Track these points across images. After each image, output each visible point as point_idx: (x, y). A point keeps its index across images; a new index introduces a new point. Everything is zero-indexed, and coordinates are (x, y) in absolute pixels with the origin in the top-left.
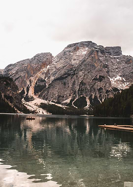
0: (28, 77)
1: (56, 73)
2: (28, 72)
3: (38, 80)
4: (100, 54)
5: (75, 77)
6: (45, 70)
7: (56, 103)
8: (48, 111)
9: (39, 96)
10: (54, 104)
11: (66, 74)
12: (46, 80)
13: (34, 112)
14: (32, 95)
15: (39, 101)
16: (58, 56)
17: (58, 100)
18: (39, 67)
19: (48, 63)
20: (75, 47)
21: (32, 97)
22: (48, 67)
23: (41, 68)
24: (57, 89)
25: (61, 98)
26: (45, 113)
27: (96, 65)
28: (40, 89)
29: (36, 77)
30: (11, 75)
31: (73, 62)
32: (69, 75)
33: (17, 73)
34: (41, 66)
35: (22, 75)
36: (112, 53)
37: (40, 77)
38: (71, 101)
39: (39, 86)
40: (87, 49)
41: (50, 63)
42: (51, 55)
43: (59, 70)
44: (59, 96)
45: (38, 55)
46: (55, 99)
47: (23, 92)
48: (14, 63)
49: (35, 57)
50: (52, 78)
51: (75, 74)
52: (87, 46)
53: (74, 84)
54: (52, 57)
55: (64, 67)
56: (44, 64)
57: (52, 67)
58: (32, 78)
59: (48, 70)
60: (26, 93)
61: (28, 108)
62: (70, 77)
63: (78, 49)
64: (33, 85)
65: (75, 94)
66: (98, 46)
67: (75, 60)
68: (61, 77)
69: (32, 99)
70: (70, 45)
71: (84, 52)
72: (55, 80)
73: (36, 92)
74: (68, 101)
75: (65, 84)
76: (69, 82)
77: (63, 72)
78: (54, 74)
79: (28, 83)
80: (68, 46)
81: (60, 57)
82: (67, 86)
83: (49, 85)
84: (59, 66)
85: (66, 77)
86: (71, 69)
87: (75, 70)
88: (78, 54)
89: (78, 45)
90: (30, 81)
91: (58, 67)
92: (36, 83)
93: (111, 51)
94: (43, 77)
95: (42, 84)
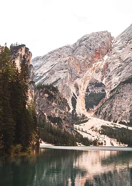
0: (71, 80)
1: (122, 69)
2: (71, 71)
3: (91, 84)
9: (96, 113)
12: (104, 82)
14: (82, 112)
15: (97, 122)
16: (122, 36)
18: (90, 59)
19: (104, 51)
21: (84, 116)
22: (106, 57)
23: (92, 61)
24: (128, 100)
28: (95, 101)
29: (85, 80)
30: (41, 77)
33: (52, 72)
34: (93, 57)
35: (62, 75)
39: (92, 95)
41: (109, 50)
42: (109, 35)
49: (80, 41)
50: (116, 79)
54: (112, 38)
56: (99, 54)
57: (114, 59)
58: (79, 81)
59: (107, 65)
60: (72, 109)
61: (85, 135)
64: (82, 93)
73: (89, 106)
78: (119, 72)
79: (73, 90)
83: (112, 92)
84: (127, 55)
91: (125, 57)
92: (87, 90)
94: (98, 77)
95: (98, 91)
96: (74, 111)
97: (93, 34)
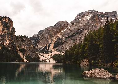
0: (50, 38)
1: (70, 33)
2: (50, 34)
3: (57, 39)
4: (100, 18)
5: (81, 34)
6: (63, 32)
11: (74, 33)
12: (63, 39)
14: (51, 49)
16: (71, 22)
19: (65, 27)
20: (83, 15)
21: (51, 50)
22: (65, 29)
23: (60, 31)
24: (68, 44)
27: (96, 25)
29: (56, 37)
31: (81, 25)
32: (77, 33)
33: (43, 35)
34: (60, 30)
35: (46, 36)
36: (110, 16)
37: (59, 37)
39: (57, 43)
40: (91, 15)
41: (66, 27)
42: (67, 22)
43: (71, 31)
45: (57, 23)
47: (46, 47)
52: (91, 13)
53: (80, 39)
54: (68, 23)
55: (74, 29)
56: (62, 28)
57: (68, 30)
59: (65, 32)
62: (78, 35)
63: (85, 16)
64: (53, 42)
66: (99, 13)
67: (82, 23)
69: (51, 52)
70: (79, 14)
71: (88, 17)
72: (68, 37)
73: (54, 47)
75: (74, 40)
76: (77, 38)
78: (68, 35)
79: (50, 41)
80: (78, 15)
81: (73, 23)
85: (75, 35)
86: (79, 30)
87: (82, 30)
88: (84, 19)
89: (85, 13)
90: (52, 40)
91: (71, 29)
92: (56, 41)
93: (109, 15)
94: (61, 37)
95: (60, 41)
96: (48, 49)
97: (60, 22)
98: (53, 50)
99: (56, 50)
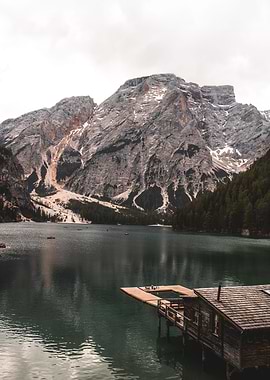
0: (44, 147)
1: (102, 138)
2: (43, 137)
3: (65, 152)
4: (190, 100)
5: (139, 146)
6: (79, 131)
7: (102, 199)
8: (84, 216)
9: (67, 185)
10: (96, 201)
11: (120, 141)
12: (81, 152)
13: (55, 219)
14: (51, 183)
15: (65, 195)
16: (105, 104)
17: (104, 193)
18: (68, 125)
19: (85, 117)
20: (140, 85)
21: (52, 187)
22: (86, 124)
23: (70, 128)
24: (103, 172)
25: (110, 189)
26: (78, 221)
27: (182, 122)
28: (68, 171)
29: (61, 147)
30: (10, 142)
31: (136, 116)
32: (128, 142)
33: (21, 137)
34: (71, 123)
35: (33, 141)
36: (215, 98)
37: (69, 145)
38: (132, 195)
39: (66, 165)
40: (164, 89)
41: (90, 117)
42: (91, 100)
43: (107, 131)
44: (107, 186)
45: (64, 102)
46: (99, 191)
47: (34, 177)
48: (15, 117)
49: (58, 104)
50: (94, 149)
51: (139, 141)
52: (166, 83)
53: (137, 161)
54: (95, 105)
55: (117, 126)
56: (78, 120)
57: (94, 126)
58: (52, 149)
59: (86, 132)
60: (40, 180)
62: (129, 147)
63: (147, 89)
64: (54, 162)
65: (138, 180)
66: (187, 84)
67: (140, 111)
68: (111, 146)
69: (52, 191)
70: (130, 81)
71: (158, 95)
72: (99, 153)
73: (60, 177)
74: (125, 195)
75: (118, 161)
76: (128, 157)
77: (115, 136)
78: (97, 141)
79: (45, 158)
80: (126, 83)
81: (109, 105)
82: (123, 165)
83: (87, 162)
84: (109, 123)
85: (122, 147)
86: (133, 131)
87: (141, 132)
88: (145, 100)
89: (148, 81)
90: (49, 155)
91: (105, 125)
92: (61, 159)
93: (214, 94)
94: (75, 146)
95: (73, 160)
96: (43, 181)
97: (73, 98)
98: (57, 187)
99: (68, 186)
